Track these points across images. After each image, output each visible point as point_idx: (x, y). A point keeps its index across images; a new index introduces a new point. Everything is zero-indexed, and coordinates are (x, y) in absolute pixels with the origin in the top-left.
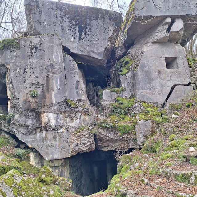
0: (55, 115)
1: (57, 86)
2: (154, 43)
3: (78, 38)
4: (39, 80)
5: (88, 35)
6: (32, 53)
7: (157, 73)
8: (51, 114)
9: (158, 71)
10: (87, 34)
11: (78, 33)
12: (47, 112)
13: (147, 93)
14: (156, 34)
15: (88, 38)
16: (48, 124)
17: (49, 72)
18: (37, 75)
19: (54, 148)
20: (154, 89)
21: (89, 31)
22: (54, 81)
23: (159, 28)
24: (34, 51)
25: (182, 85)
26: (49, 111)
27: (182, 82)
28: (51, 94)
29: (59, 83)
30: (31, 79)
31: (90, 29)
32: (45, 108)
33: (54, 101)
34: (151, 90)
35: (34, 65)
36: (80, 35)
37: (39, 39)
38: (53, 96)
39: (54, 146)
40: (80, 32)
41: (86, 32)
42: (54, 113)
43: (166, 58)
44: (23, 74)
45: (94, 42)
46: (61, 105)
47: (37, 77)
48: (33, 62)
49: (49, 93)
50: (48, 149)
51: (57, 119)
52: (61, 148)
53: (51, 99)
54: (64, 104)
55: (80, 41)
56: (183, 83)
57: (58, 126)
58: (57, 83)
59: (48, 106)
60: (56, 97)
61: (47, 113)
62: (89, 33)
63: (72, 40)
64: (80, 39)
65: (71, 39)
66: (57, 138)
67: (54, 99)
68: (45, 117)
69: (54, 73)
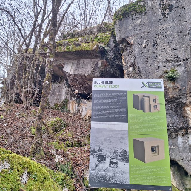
4: (178, 54)
6: (164, 15)
18: (175, 46)
24: (167, 12)
30: (165, 54)
44: (152, 48)
47: (175, 49)
48: (167, 28)
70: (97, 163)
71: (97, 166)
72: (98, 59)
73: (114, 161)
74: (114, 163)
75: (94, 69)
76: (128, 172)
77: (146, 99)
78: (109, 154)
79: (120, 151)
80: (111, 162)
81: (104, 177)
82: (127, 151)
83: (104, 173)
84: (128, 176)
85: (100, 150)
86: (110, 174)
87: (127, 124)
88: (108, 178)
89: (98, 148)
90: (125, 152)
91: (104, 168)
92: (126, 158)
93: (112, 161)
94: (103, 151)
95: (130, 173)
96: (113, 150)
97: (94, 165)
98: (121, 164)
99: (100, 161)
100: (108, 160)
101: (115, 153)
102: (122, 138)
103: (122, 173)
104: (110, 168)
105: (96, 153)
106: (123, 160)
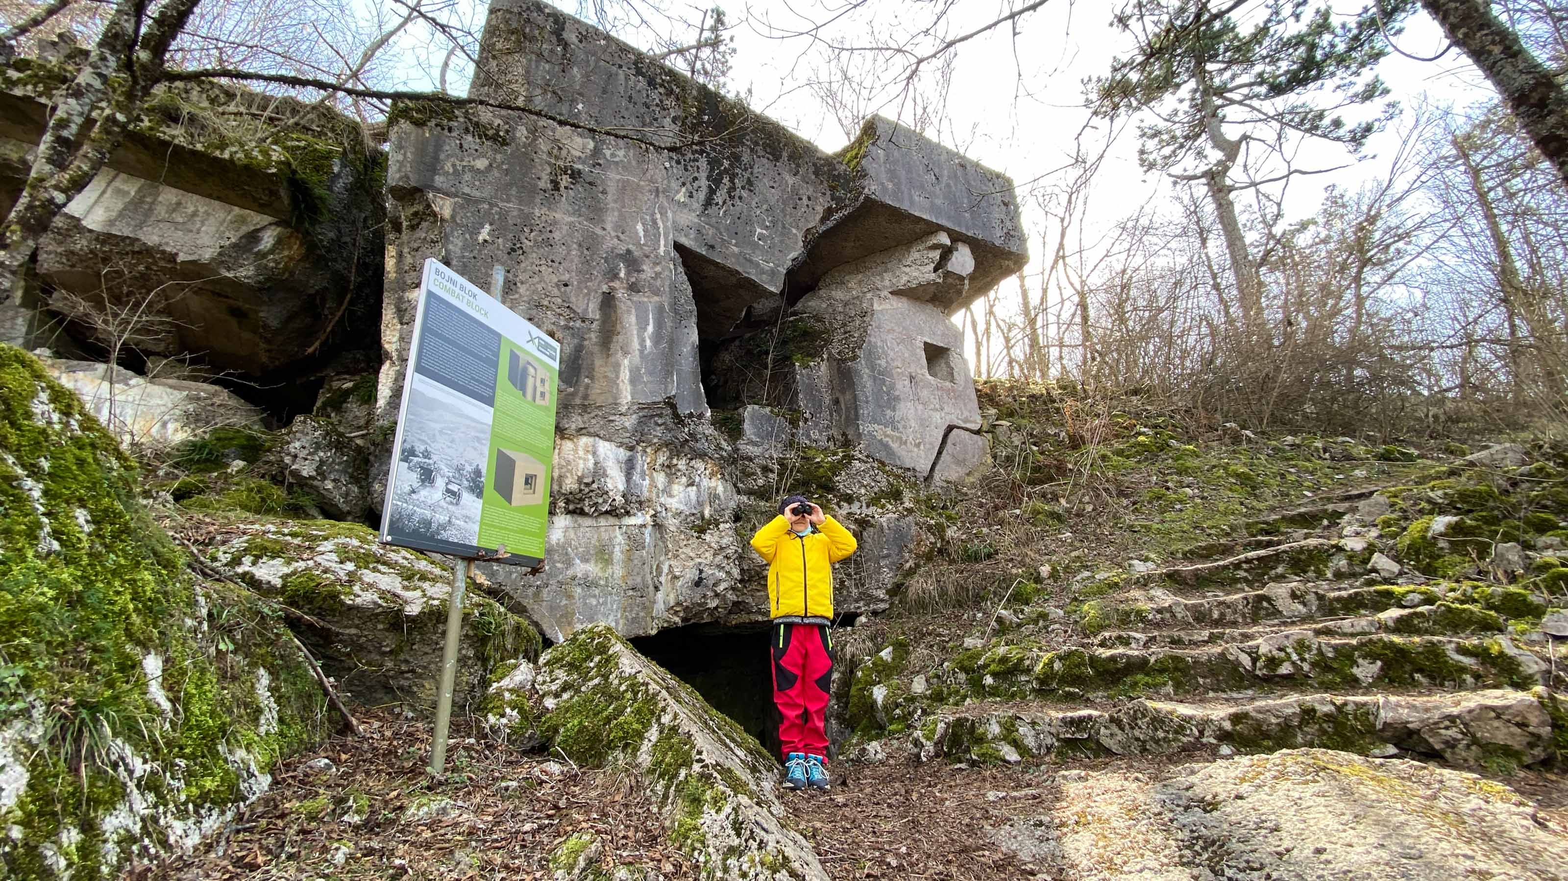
0: (623, 454)
1: (644, 340)
2: (897, 293)
3: (702, 196)
4: (573, 299)
5: (740, 198)
6: (556, 186)
7: (907, 382)
8: (607, 444)
9: (912, 378)
10: (737, 193)
11: (704, 182)
12: (590, 435)
13: (887, 436)
14: (907, 270)
15: (738, 209)
16: (595, 486)
17: (616, 276)
18: (566, 277)
19: (597, 592)
20: (905, 427)
21: (743, 188)
22: (633, 319)
23: (915, 255)
24: (565, 181)
25: (967, 429)
26: (602, 433)
27: (966, 421)
28: (617, 366)
29: (650, 329)
30: (539, 287)
31: (750, 182)
32: (586, 416)
33: (626, 397)
34: (894, 429)
35: (557, 235)
36: (712, 192)
37: (591, 145)
38: (625, 375)
39: (602, 582)
40: (715, 181)
41: (733, 188)
42: (621, 445)
43: (926, 343)
44: (506, 256)
45: (759, 230)
46: (652, 416)
47: (566, 285)
48: (555, 222)
49: (612, 360)
50: (570, 597)
51: (629, 467)
52: (631, 593)
53: (613, 382)
54: (660, 416)
55: (709, 211)
56: (968, 426)
57: (634, 499)
58: (645, 329)
59: (597, 412)
60: (633, 381)
61: (591, 439)
62: (744, 194)
63: (681, 197)
64: (709, 202)
65: (678, 192)
66: (617, 548)
67: (629, 388)
68: (581, 453)
69: (634, 288)
70: (416, 485)
71: (413, 492)
72: (267, 219)
73: (454, 488)
74: (453, 493)
75: (234, 246)
76: (478, 518)
77: (531, 370)
78: (445, 470)
79: (469, 468)
80: (448, 491)
81: (428, 523)
82: (484, 471)
83: (428, 514)
84: (476, 528)
85: (427, 455)
86: (442, 518)
87: (492, 410)
88: (434, 526)
89: (422, 448)
90: (478, 473)
91: (429, 502)
92: (478, 487)
93: (450, 487)
94: (435, 458)
95: (482, 523)
96: (455, 462)
97: (407, 489)
98: (467, 498)
99: (423, 481)
100: (440, 483)
101: (459, 469)
102: (479, 439)
103: (467, 518)
104: (442, 503)
105: (415, 459)
106: (472, 490)
